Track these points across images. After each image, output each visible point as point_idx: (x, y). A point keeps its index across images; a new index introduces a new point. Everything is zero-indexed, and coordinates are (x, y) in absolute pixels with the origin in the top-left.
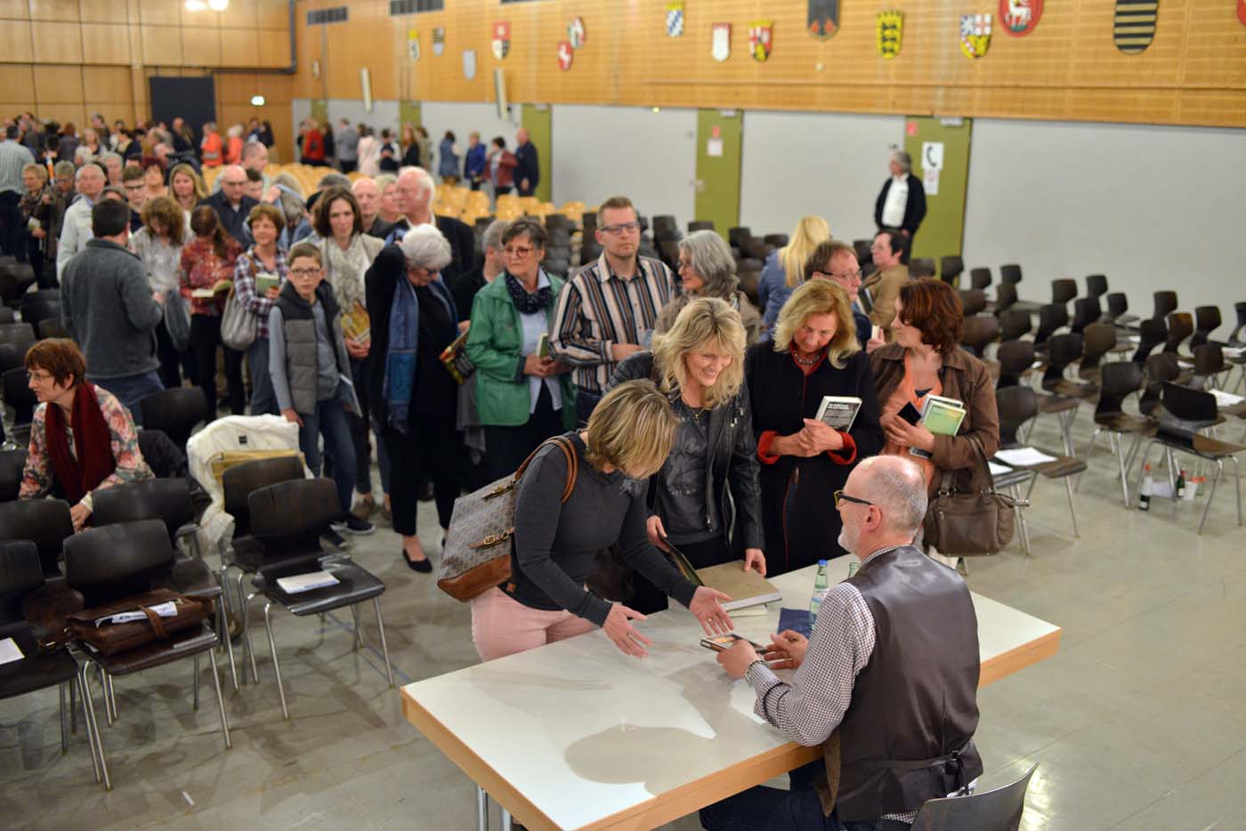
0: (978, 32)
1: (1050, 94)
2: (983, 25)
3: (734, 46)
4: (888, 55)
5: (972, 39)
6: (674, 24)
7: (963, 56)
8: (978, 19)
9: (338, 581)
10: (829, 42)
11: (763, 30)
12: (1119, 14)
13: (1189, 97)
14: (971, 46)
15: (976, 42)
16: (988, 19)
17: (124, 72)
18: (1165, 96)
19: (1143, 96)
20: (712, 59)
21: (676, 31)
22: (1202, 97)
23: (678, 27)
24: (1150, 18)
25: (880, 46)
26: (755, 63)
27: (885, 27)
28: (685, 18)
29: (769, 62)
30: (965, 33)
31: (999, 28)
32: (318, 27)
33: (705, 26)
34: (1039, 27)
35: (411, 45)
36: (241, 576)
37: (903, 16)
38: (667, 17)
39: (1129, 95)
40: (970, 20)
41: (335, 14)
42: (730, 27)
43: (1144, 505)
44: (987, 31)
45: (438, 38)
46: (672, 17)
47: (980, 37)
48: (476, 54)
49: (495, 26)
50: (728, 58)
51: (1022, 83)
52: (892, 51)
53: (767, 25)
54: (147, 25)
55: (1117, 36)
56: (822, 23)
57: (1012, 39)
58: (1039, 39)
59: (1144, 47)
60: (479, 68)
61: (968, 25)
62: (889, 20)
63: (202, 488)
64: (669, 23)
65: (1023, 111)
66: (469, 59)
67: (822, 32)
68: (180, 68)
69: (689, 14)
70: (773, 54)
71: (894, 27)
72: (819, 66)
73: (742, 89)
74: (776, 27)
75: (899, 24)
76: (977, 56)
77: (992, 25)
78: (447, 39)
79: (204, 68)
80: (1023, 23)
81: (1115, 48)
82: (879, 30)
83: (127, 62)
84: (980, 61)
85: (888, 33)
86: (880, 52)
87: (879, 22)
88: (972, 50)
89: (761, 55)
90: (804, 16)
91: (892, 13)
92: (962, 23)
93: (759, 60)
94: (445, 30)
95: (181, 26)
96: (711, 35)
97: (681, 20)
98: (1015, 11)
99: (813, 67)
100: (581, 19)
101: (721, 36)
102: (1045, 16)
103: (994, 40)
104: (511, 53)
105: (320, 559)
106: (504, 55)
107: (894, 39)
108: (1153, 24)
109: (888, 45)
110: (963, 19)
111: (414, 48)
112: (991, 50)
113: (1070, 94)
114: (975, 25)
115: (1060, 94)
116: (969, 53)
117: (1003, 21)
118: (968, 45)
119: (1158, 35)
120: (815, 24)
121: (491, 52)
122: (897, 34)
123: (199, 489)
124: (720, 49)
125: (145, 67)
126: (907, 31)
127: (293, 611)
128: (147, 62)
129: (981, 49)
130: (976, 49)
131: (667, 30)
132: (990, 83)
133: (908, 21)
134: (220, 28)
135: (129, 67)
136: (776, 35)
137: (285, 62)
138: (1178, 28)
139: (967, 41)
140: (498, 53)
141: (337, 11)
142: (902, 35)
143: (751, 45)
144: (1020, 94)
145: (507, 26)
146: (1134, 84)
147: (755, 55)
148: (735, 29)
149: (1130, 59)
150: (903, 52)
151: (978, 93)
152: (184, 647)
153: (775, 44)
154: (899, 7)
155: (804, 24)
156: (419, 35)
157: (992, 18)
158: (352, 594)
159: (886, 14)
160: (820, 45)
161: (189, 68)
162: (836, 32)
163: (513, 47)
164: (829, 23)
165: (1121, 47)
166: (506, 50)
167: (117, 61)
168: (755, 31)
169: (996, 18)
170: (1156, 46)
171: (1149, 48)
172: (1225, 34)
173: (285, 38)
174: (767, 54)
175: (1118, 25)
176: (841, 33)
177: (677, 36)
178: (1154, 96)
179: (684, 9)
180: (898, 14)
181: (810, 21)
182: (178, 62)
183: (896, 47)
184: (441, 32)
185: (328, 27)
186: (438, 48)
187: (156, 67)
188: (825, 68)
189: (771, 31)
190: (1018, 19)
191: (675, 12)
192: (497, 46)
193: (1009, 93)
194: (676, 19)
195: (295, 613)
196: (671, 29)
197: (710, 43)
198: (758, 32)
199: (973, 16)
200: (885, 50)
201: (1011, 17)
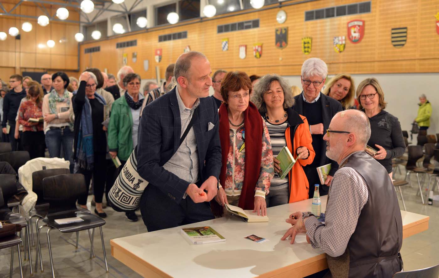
0: (340, 43)
1: (369, 64)
2: (342, 40)
3: (248, 53)
4: (306, 53)
5: (338, 46)
6: (225, 46)
7: (335, 52)
8: (340, 38)
9: (83, 220)
10: (284, 50)
11: (258, 47)
12: (393, 33)
13: (422, 62)
14: (338, 48)
15: (340, 47)
16: (344, 38)
17: (13, 70)
18: (413, 62)
19: (404, 63)
20: (239, 59)
21: (225, 49)
22: (427, 62)
23: (226, 47)
24: (404, 34)
25: (303, 50)
26: (255, 59)
27: (305, 43)
28: (229, 44)
29: (261, 58)
30: (335, 43)
31: (348, 41)
32: (89, 54)
33: (236, 46)
34: (363, 40)
35: (124, 59)
36: (38, 220)
37: (311, 39)
38: (222, 44)
39: (399, 63)
40: (337, 39)
41: (95, 49)
42: (246, 46)
43: (430, 203)
44: (344, 42)
45: (134, 56)
46: (224, 44)
47: (341, 45)
48: (149, 62)
49: (156, 50)
50: (245, 58)
51: (358, 61)
52: (308, 52)
53: (260, 45)
54: (23, 52)
55: (393, 41)
56: (281, 42)
57: (353, 45)
58: (364, 44)
59: (403, 45)
60: (150, 66)
61: (336, 41)
62: (306, 40)
63: (23, 188)
64: (223, 46)
65: (359, 71)
66: (146, 63)
67: (281, 46)
68: (35, 69)
69: (230, 42)
70: (263, 55)
71: (308, 43)
72: (280, 59)
73: (251, 69)
74: (264, 45)
75: (310, 42)
76: (340, 52)
77: (345, 40)
78: (138, 56)
79: (44, 69)
80: (357, 39)
81: (392, 46)
82: (303, 44)
83: (14, 66)
84: (342, 54)
85: (306, 45)
86: (303, 52)
87: (303, 41)
88: (338, 50)
89: (258, 56)
90: (274, 41)
91: (307, 38)
92: (334, 40)
93: (257, 58)
94: (137, 53)
95: (36, 53)
96: (239, 49)
97: (227, 45)
98: (354, 35)
99: (278, 59)
100: (189, 47)
101: (243, 49)
102: (365, 36)
103: (346, 46)
104: (162, 60)
105: (76, 212)
106: (160, 61)
107: (308, 47)
108: (405, 36)
109: (306, 49)
110: (334, 39)
111: (125, 60)
112: (346, 49)
113: (376, 64)
114: (339, 41)
115: (372, 64)
116: (337, 51)
117: (350, 39)
118: (337, 48)
119: (408, 40)
120: (278, 44)
121: (154, 60)
122: (310, 45)
123: (22, 188)
124: (242, 55)
125: (21, 68)
126: (313, 44)
127: (61, 231)
128: (22, 66)
129: (342, 49)
130: (340, 49)
131: (222, 49)
132: (346, 61)
133: (314, 40)
134: (51, 54)
135: (14, 68)
136: (264, 48)
137: (75, 67)
138: (415, 38)
139: (336, 46)
140: (157, 61)
141: (96, 48)
142: (311, 46)
143: (254, 52)
144: (357, 65)
145: (161, 50)
146: (400, 58)
147: (256, 56)
148: (248, 47)
149: (398, 50)
150: (312, 52)
151: (342, 65)
152: (5, 244)
153: (263, 52)
154: (310, 36)
155: (274, 44)
156: (127, 55)
157: (345, 38)
158: (90, 225)
159: (305, 38)
160: (280, 51)
161: (38, 69)
162: (286, 46)
163: (163, 58)
164: (284, 43)
165: (395, 45)
166: (160, 59)
167: (10, 65)
168: (255, 47)
169: (347, 38)
170: (407, 45)
171: (405, 45)
172: (433, 39)
173: (76, 59)
174: (260, 56)
175: (393, 37)
176: (288, 46)
177: (225, 51)
178: (409, 63)
179: (228, 41)
180: (310, 38)
181: (276, 42)
182: (34, 66)
183: (309, 50)
184: (135, 54)
185: (93, 54)
186: (134, 60)
187: (25, 68)
188: (283, 59)
189: (261, 47)
190: (355, 37)
191: (225, 42)
192: (157, 58)
193: (353, 65)
194: (225, 44)
195: (62, 232)
196: (223, 48)
197: (239, 53)
198: (257, 48)
199: (338, 37)
200: (305, 52)
201: (352, 37)
